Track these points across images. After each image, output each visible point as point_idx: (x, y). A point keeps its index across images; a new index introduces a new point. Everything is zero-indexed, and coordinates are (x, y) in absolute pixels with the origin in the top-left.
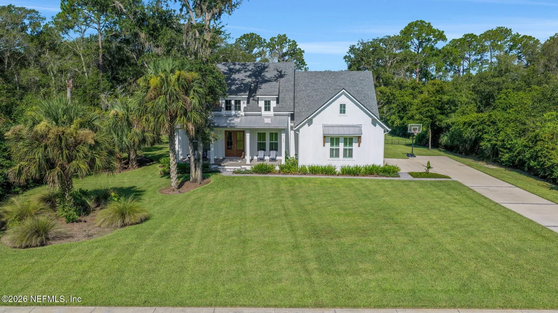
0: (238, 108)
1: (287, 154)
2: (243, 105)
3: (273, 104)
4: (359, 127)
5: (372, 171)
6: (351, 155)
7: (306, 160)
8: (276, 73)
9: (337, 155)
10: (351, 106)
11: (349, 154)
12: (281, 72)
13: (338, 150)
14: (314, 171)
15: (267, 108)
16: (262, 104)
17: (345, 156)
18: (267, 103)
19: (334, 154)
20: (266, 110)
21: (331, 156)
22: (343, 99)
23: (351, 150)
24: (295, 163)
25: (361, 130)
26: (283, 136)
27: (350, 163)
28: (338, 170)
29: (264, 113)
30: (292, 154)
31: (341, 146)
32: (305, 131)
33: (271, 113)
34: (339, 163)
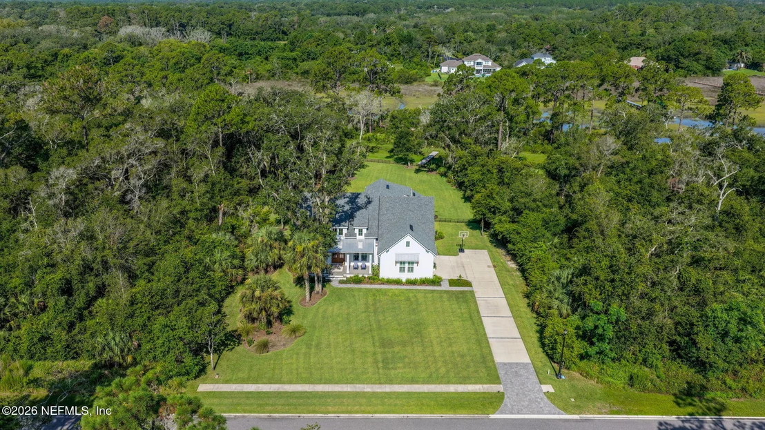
0: (341, 233)
1: (373, 261)
2: (345, 231)
3: (365, 231)
4: (417, 255)
5: (424, 282)
6: (412, 271)
7: (385, 274)
8: (366, 199)
9: (404, 271)
10: (413, 242)
11: (411, 270)
12: (369, 199)
13: (404, 268)
14: (389, 282)
15: (360, 233)
16: (357, 231)
17: (409, 271)
18: (361, 231)
19: (402, 270)
20: (359, 235)
21: (400, 271)
22: (408, 238)
23: (412, 268)
24: (377, 275)
25: (418, 258)
26: (371, 256)
27: (412, 276)
28: (404, 280)
29: (358, 237)
30: (376, 263)
31: (407, 265)
32: (384, 255)
33: (363, 237)
34: (404, 277)
